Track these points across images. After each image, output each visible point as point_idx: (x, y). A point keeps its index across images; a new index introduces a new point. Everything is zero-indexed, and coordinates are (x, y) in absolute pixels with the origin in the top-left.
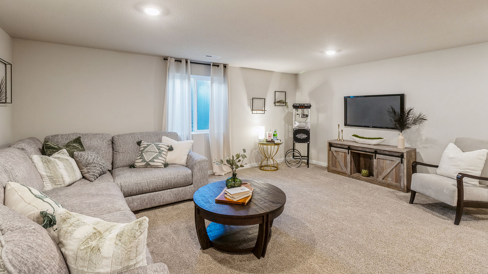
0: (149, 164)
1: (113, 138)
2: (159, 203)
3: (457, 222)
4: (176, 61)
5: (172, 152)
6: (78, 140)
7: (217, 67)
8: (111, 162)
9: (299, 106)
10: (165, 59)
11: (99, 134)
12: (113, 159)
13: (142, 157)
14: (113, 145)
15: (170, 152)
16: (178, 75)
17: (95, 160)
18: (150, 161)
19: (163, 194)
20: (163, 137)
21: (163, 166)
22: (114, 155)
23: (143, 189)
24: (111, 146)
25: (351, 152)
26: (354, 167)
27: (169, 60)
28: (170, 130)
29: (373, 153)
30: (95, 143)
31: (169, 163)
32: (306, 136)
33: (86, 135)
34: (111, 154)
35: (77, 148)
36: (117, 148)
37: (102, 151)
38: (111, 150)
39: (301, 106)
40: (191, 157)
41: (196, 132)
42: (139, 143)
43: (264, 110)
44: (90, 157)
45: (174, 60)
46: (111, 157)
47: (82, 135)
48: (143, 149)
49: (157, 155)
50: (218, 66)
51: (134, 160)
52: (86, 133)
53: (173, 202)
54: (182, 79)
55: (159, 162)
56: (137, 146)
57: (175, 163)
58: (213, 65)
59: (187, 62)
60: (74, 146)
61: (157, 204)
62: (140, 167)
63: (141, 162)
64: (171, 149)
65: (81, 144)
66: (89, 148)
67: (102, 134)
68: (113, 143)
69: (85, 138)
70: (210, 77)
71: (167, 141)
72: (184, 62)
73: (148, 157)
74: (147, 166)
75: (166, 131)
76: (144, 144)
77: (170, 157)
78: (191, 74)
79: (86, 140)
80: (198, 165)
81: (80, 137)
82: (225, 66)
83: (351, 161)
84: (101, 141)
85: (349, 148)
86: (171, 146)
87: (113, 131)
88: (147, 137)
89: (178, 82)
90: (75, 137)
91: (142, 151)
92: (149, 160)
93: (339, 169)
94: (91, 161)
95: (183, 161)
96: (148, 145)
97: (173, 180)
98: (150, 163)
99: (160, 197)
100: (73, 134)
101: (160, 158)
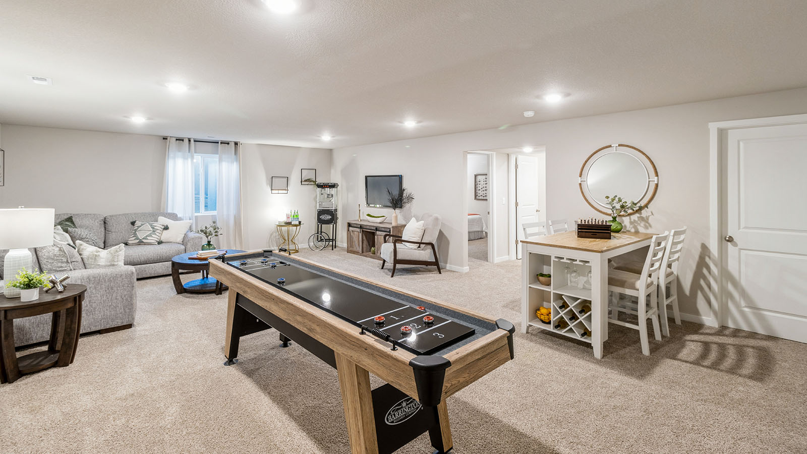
0: (143, 242)
1: (105, 218)
2: (150, 274)
3: (392, 276)
4: (177, 140)
5: (168, 231)
6: (70, 219)
7: (226, 144)
8: (103, 241)
9: (322, 185)
10: (164, 139)
11: (90, 214)
12: (105, 238)
13: (135, 235)
14: (105, 225)
15: (165, 231)
16: (180, 154)
17: (88, 236)
18: (143, 239)
19: (155, 266)
20: (159, 217)
21: (157, 243)
22: (107, 235)
23: (135, 260)
24: (103, 225)
25: (362, 231)
26: (366, 245)
27: (169, 139)
28: (170, 211)
29: (374, 230)
30: (86, 222)
31: (163, 241)
32: (330, 217)
33: (77, 215)
34: (103, 234)
35: (69, 226)
36: (109, 227)
37: (94, 230)
38: (103, 229)
39: (325, 185)
40: (187, 236)
41: (203, 212)
42: (133, 223)
43: (288, 190)
44: (83, 233)
45: (174, 139)
46: (103, 236)
47: (74, 215)
48: (136, 228)
49: (151, 233)
50: (228, 144)
51: (127, 239)
52: (77, 213)
53: (165, 274)
54: (185, 158)
55: (153, 239)
56: (131, 225)
57: (171, 241)
58: (221, 143)
59: (190, 141)
60: (66, 224)
61: (149, 276)
62: (133, 245)
63: (135, 240)
64: (166, 228)
65: (72, 222)
66: (81, 227)
67: (94, 214)
68: (105, 223)
69: (76, 218)
70: (218, 155)
71: (163, 221)
72: (186, 141)
73: (141, 235)
74: (141, 243)
75: (165, 212)
76: (138, 223)
77: (165, 236)
78: (195, 153)
79: (77, 220)
80: (191, 241)
81: (72, 217)
82: (236, 144)
83: (363, 240)
84: (92, 220)
85: (361, 227)
86: (167, 226)
87: (106, 213)
88: (142, 218)
89: (180, 162)
90: (66, 217)
91: (136, 230)
92: (143, 237)
93: (355, 249)
94: (84, 237)
95: (180, 239)
96: (142, 225)
97: (164, 254)
98: (143, 240)
99: (151, 269)
100: (64, 214)
101: (153, 236)
